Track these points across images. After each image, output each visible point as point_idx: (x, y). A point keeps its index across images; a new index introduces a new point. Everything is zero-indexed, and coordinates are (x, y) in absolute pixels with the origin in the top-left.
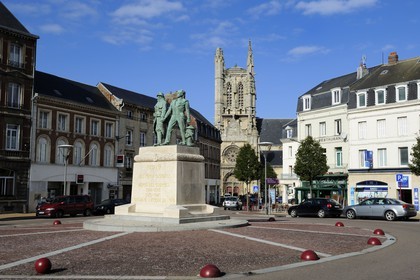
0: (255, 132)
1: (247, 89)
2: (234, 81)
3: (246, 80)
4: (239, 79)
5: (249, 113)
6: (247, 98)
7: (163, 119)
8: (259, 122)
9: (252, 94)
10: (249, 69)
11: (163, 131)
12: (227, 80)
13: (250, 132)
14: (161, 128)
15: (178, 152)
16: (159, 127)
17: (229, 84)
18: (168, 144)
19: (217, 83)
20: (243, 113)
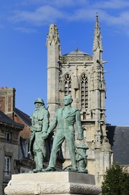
0: (106, 145)
1: (93, 84)
2: (75, 72)
3: (91, 71)
4: (81, 69)
5: (96, 118)
6: (93, 97)
7: (45, 135)
8: (111, 130)
9: (101, 91)
10: (96, 55)
11: (44, 151)
12: (65, 70)
13: (98, 145)
14: (42, 148)
15: (70, 181)
16: (39, 145)
17: (68, 76)
18: (54, 169)
19: (51, 75)
20: (88, 118)
